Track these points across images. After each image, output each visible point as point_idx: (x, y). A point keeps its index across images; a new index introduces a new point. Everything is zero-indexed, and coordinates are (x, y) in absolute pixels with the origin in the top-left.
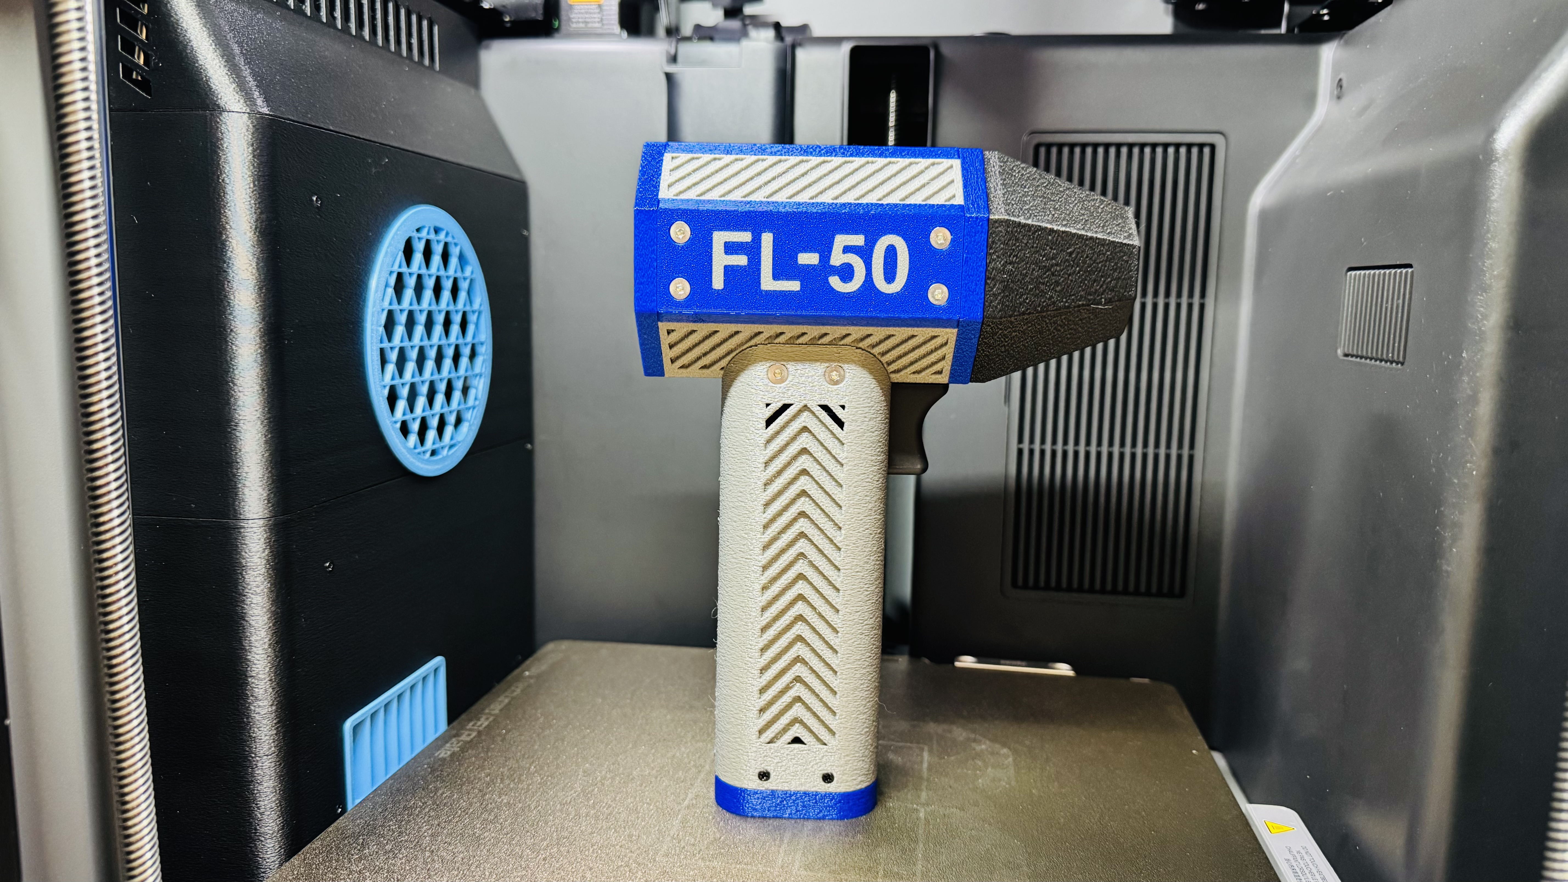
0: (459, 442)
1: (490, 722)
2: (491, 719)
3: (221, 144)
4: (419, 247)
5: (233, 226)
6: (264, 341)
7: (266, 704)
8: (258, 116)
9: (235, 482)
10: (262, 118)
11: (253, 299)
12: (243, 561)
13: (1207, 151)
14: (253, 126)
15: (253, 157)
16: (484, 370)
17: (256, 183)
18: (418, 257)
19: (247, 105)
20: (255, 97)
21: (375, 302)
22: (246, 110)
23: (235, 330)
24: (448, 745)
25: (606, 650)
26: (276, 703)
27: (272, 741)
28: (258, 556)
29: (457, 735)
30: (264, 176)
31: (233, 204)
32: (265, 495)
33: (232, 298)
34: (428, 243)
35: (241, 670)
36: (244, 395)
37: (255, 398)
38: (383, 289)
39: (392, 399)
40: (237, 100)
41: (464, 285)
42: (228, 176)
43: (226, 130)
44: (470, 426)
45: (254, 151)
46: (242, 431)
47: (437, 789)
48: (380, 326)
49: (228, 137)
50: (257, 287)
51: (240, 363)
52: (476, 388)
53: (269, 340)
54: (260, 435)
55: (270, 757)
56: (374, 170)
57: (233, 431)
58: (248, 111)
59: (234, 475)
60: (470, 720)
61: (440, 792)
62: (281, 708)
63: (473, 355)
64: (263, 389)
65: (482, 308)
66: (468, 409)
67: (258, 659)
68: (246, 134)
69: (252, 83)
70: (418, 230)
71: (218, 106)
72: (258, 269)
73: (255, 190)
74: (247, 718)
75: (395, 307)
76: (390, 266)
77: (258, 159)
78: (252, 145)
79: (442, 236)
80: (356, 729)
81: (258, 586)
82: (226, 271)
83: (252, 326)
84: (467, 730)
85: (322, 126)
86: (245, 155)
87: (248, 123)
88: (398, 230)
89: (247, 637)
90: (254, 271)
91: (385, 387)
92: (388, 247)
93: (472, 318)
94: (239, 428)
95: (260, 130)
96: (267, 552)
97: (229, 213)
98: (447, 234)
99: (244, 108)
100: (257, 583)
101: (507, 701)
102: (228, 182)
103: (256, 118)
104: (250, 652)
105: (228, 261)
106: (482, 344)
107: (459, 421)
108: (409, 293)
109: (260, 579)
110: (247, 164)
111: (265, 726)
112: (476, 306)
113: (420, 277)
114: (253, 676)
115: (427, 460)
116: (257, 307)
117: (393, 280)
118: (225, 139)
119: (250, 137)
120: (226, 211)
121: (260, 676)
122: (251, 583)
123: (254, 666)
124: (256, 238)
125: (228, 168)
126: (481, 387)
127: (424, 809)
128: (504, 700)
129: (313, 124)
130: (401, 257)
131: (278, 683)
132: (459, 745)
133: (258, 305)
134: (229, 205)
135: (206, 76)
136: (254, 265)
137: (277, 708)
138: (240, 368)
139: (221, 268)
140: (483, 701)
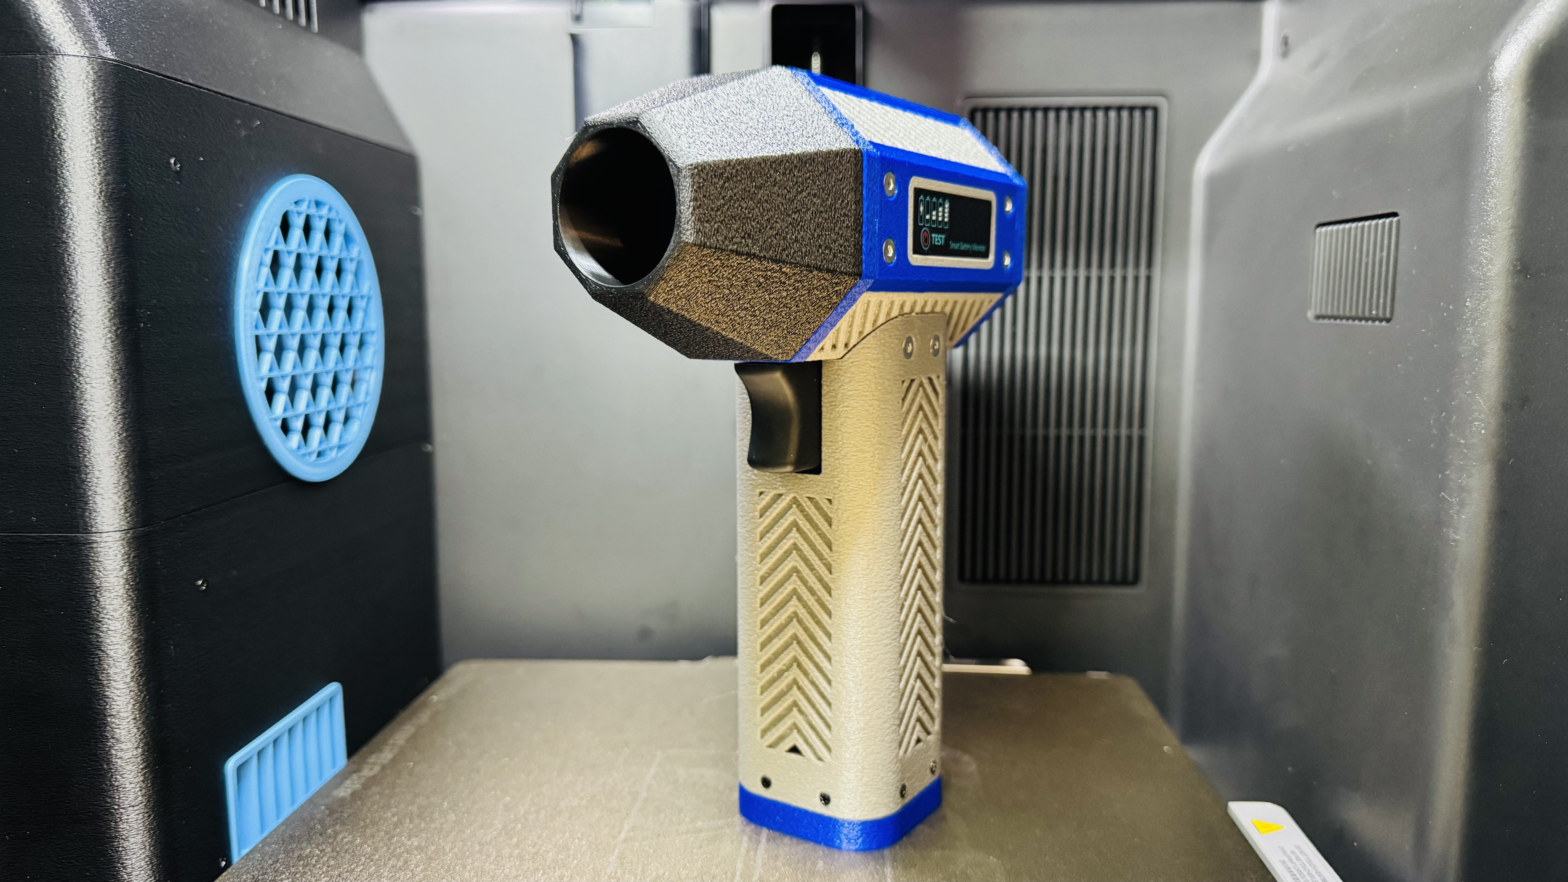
0: (350, 443)
1: (395, 755)
2: (396, 750)
3: (56, 94)
4: (298, 223)
5: (72, 189)
6: (114, 324)
7: (131, 746)
8: (100, 60)
9: (84, 490)
10: (105, 63)
11: (99, 275)
12: (97, 582)
13: (1149, 114)
14: (94, 73)
15: (95, 108)
16: (375, 362)
17: (100, 139)
18: (297, 233)
19: (86, 48)
20: (97, 39)
21: (247, 282)
22: (85, 54)
23: (78, 311)
24: (348, 782)
25: (524, 669)
26: (141, 745)
27: (139, 789)
28: (115, 575)
29: (358, 771)
30: (109, 132)
31: (72, 164)
32: (121, 503)
33: (74, 273)
34: (308, 218)
35: (98, 709)
36: (92, 387)
37: (105, 390)
38: (257, 267)
39: (270, 392)
40: (73, 42)
41: (350, 267)
42: (64, 130)
43: (61, 77)
44: (362, 423)
45: (96, 101)
46: (92, 430)
47: (336, 834)
48: (255, 309)
49: (63, 85)
50: (104, 261)
51: (86, 349)
52: (368, 382)
53: (120, 323)
54: (113, 433)
55: (136, 808)
56: (243, 133)
57: (80, 430)
58: (87, 54)
59: (83, 482)
60: (372, 753)
61: (340, 836)
62: (147, 751)
63: (362, 345)
64: (115, 381)
65: (372, 293)
66: (359, 405)
67: (119, 694)
68: (86, 81)
69: (93, 24)
70: (296, 203)
71: (51, 49)
72: (104, 240)
73: (98, 148)
74: (108, 765)
75: (272, 288)
76: (265, 242)
77: (101, 111)
78: (94, 95)
79: (324, 211)
80: (241, 769)
81: (115, 610)
82: (66, 243)
83: (99, 307)
84: (369, 764)
85: (179, 77)
86: (85, 106)
87: (88, 69)
88: (273, 201)
89: (104, 669)
90: (100, 242)
91: (261, 379)
92: (262, 220)
93: (360, 304)
94: (87, 426)
95: (102, 78)
96: (125, 570)
97: (68, 174)
98: (330, 209)
99: (83, 52)
100: (114, 606)
101: (413, 729)
102: (64, 137)
103: (99, 64)
104: (108, 687)
105: (67, 230)
106: (373, 333)
107: (348, 417)
108: (287, 274)
109: (118, 602)
110: (88, 116)
111: (129, 773)
112: (364, 291)
113: (299, 257)
114: (112, 715)
115: (313, 463)
116: (105, 284)
117: (268, 258)
118: (60, 87)
119: (91, 85)
120: (64, 171)
121: (121, 714)
122: (107, 606)
123: (113, 703)
124: (102, 203)
125: (64, 121)
126: (372, 381)
127: (322, 857)
128: (410, 728)
129: (169, 75)
130: (278, 233)
131: (143, 722)
132: (361, 781)
133: (106, 282)
134: (66, 165)
135: (35, 14)
136: (100, 235)
137: (143, 751)
138: (86, 355)
139: (60, 238)
140: (386, 731)
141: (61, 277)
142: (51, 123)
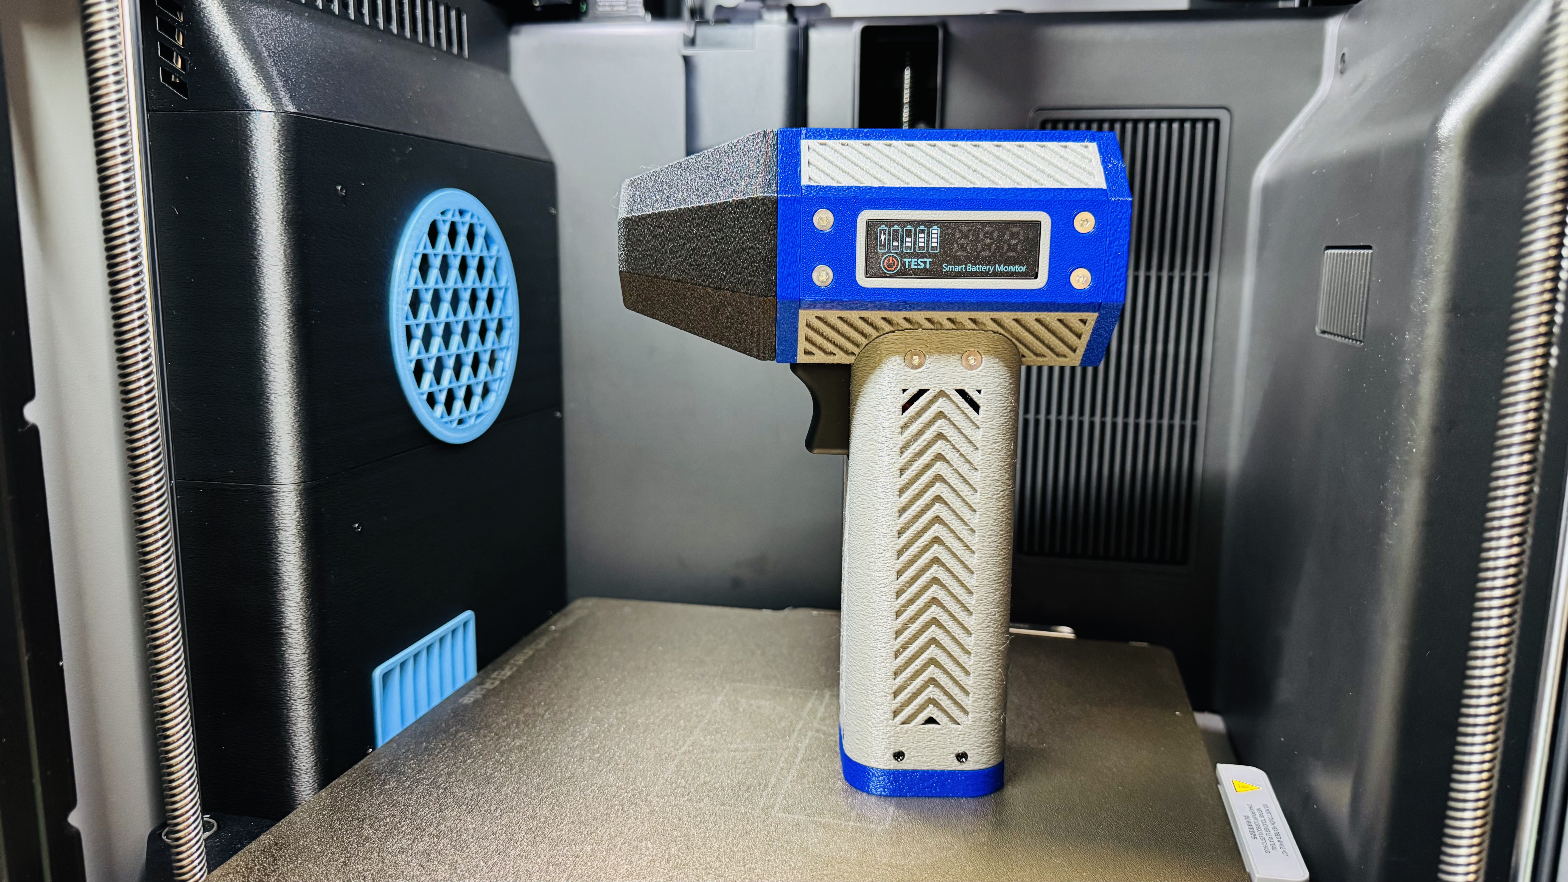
0: (486, 411)
1: (513, 673)
2: (515, 669)
3: (250, 142)
4: (444, 229)
5: (262, 217)
6: (292, 322)
7: (300, 652)
8: (284, 114)
9: (269, 451)
10: (287, 116)
11: (282, 283)
12: (277, 522)
13: (1211, 126)
14: (279, 124)
15: (279, 152)
16: (511, 343)
17: (283, 176)
18: (443, 239)
19: (274, 105)
20: (282, 96)
21: (400, 282)
22: (273, 109)
23: (266, 312)
24: (472, 692)
25: (629, 607)
26: (308, 652)
27: (305, 685)
28: (290, 518)
29: (481, 683)
30: (290, 170)
31: (262, 196)
32: (296, 462)
33: (263, 282)
34: (453, 225)
35: (276, 621)
36: (275, 371)
37: (286, 374)
38: (408, 270)
39: (419, 372)
40: (264, 101)
41: (490, 264)
42: (257, 170)
43: (255, 128)
44: (497, 396)
45: (280, 146)
46: (274, 404)
47: (457, 732)
48: (405, 305)
49: (256, 135)
50: (285, 272)
51: (271, 342)
52: (504, 361)
53: (297, 321)
54: (290, 408)
55: (303, 700)
56: (398, 159)
57: (266, 405)
59: (267, 444)
60: (494, 670)
61: (460, 734)
62: (312, 656)
63: (500, 329)
64: (292, 366)
65: (509, 284)
66: (496, 379)
67: (292, 611)
68: (273, 131)
69: (279, 84)
70: (443, 213)
71: (248, 106)
72: (285, 255)
73: (282, 183)
74: (282, 665)
75: (421, 286)
76: (415, 248)
77: (284, 154)
78: (279, 142)
79: (467, 218)
80: (386, 676)
81: (290, 545)
82: (257, 258)
83: (282, 308)
84: (491, 679)
85: (346, 120)
86: (272, 151)
87: (275, 121)
88: (423, 213)
89: (281, 591)
90: (283, 258)
91: (411, 361)
92: (413, 230)
93: (499, 295)
94: (271, 402)
95: (286, 127)
96: (298, 514)
97: (259, 204)
98: (472, 216)
99: (271, 107)
100: (290, 542)
101: (531, 653)
102: (256, 176)
103: (282, 117)
104: (284, 605)
105: (258, 249)
106: (509, 318)
107: (486, 391)
108: (434, 273)
109: (292, 539)
110: (275, 159)
111: (299, 672)
112: (503, 283)
113: (445, 257)
114: (287, 627)
115: (454, 429)
116: (286, 290)
117: (418, 261)
118: (254, 137)
119: (277, 134)
120: (256, 202)
121: (293, 627)
122: (284, 542)
123: (288, 617)
124: (284, 227)
125: (257, 163)
126: (508, 359)
127: (443, 750)
128: (529, 652)
129: (338, 119)
130: (426, 239)
131: (310, 634)
132: (483, 692)
133: (287, 288)
134: (258, 197)
135: (236, 79)
136: (282, 251)
137: (309, 656)
138: (270, 346)
139: (252, 255)
140: (509, 652)
141: (253, 285)
142: (247, 165)
